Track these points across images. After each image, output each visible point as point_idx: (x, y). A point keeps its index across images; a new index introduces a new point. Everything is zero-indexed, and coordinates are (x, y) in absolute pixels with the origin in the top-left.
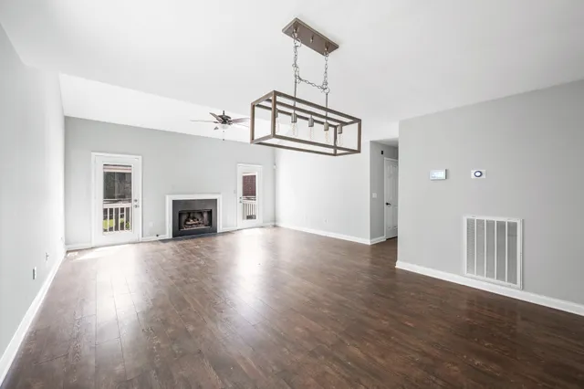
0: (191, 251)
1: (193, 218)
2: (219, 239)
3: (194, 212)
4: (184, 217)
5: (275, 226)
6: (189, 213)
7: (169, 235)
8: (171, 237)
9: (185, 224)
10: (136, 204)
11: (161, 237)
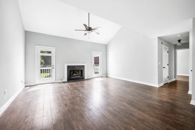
0: (75, 88)
1: (75, 73)
2: (85, 82)
3: (75, 70)
4: (72, 73)
5: (107, 77)
6: (74, 71)
7: (66, 80)
8: (67, 81)
9: (72, 75)
10: (53, 67)
11: (63, 81)
